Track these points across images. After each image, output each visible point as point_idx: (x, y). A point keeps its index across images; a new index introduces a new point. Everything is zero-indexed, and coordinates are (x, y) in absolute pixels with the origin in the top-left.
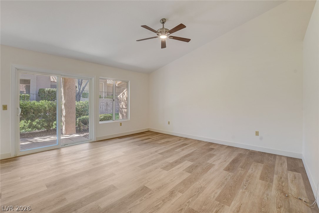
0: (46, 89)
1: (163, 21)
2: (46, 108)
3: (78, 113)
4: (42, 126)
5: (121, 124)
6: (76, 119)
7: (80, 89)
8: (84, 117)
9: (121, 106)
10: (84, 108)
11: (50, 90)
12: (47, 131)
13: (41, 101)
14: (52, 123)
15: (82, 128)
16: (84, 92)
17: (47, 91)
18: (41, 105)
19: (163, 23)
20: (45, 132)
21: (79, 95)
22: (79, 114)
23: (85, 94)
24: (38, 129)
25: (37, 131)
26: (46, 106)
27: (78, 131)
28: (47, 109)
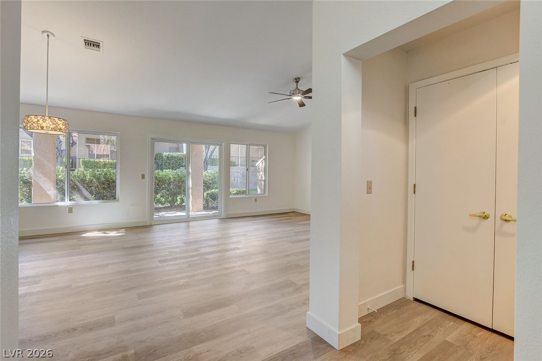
0: (165, 153)
1: (297, 80)
2: (170, 178)
3: (205, 186)
4: (166, 201)
5: (256, 199)
6: (204, 194)
7: (207, 154)
8: (213, 190)
9: (260, 178)
10: (212, 179)
11: (169, 155)
12: (171, 206)
13: (165, 170)
14: (177, 197)
15: (210, 204)
16: (212, 157)
17: (165, 156)
18: (165, 175)
19: (297, 82)
20: (168, 207)
21: (205, 162)
22: (207, 188)
23: (214, 159)
24: (162, 204)
25: (160, 206)
26: (171, 176)
27: (206, 208)
28: (172, 180)
